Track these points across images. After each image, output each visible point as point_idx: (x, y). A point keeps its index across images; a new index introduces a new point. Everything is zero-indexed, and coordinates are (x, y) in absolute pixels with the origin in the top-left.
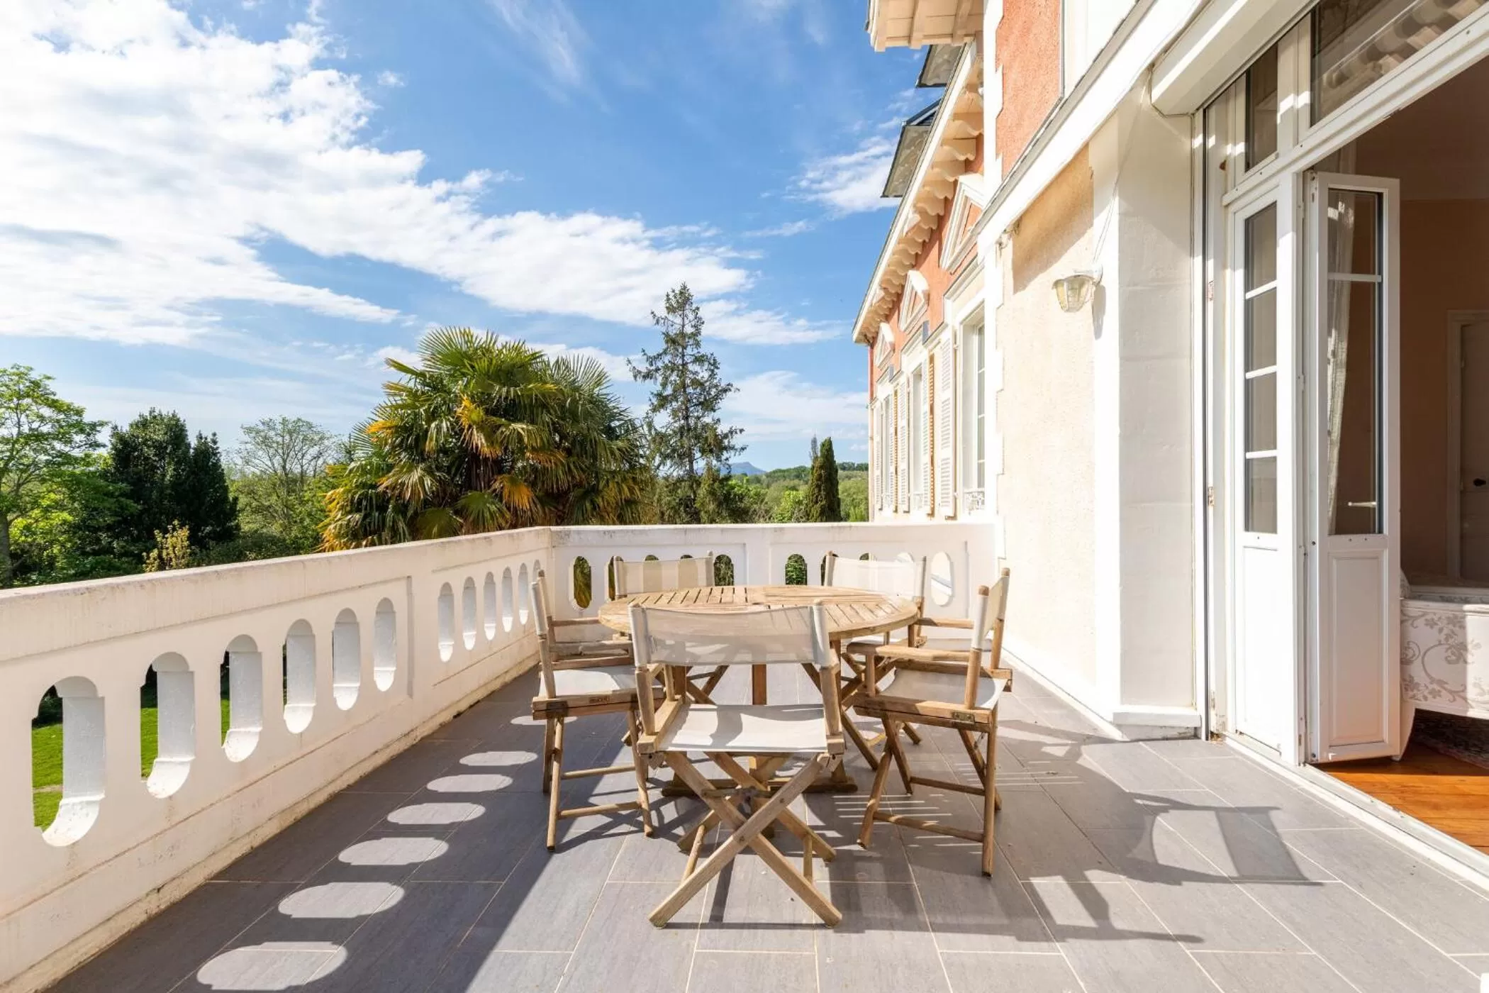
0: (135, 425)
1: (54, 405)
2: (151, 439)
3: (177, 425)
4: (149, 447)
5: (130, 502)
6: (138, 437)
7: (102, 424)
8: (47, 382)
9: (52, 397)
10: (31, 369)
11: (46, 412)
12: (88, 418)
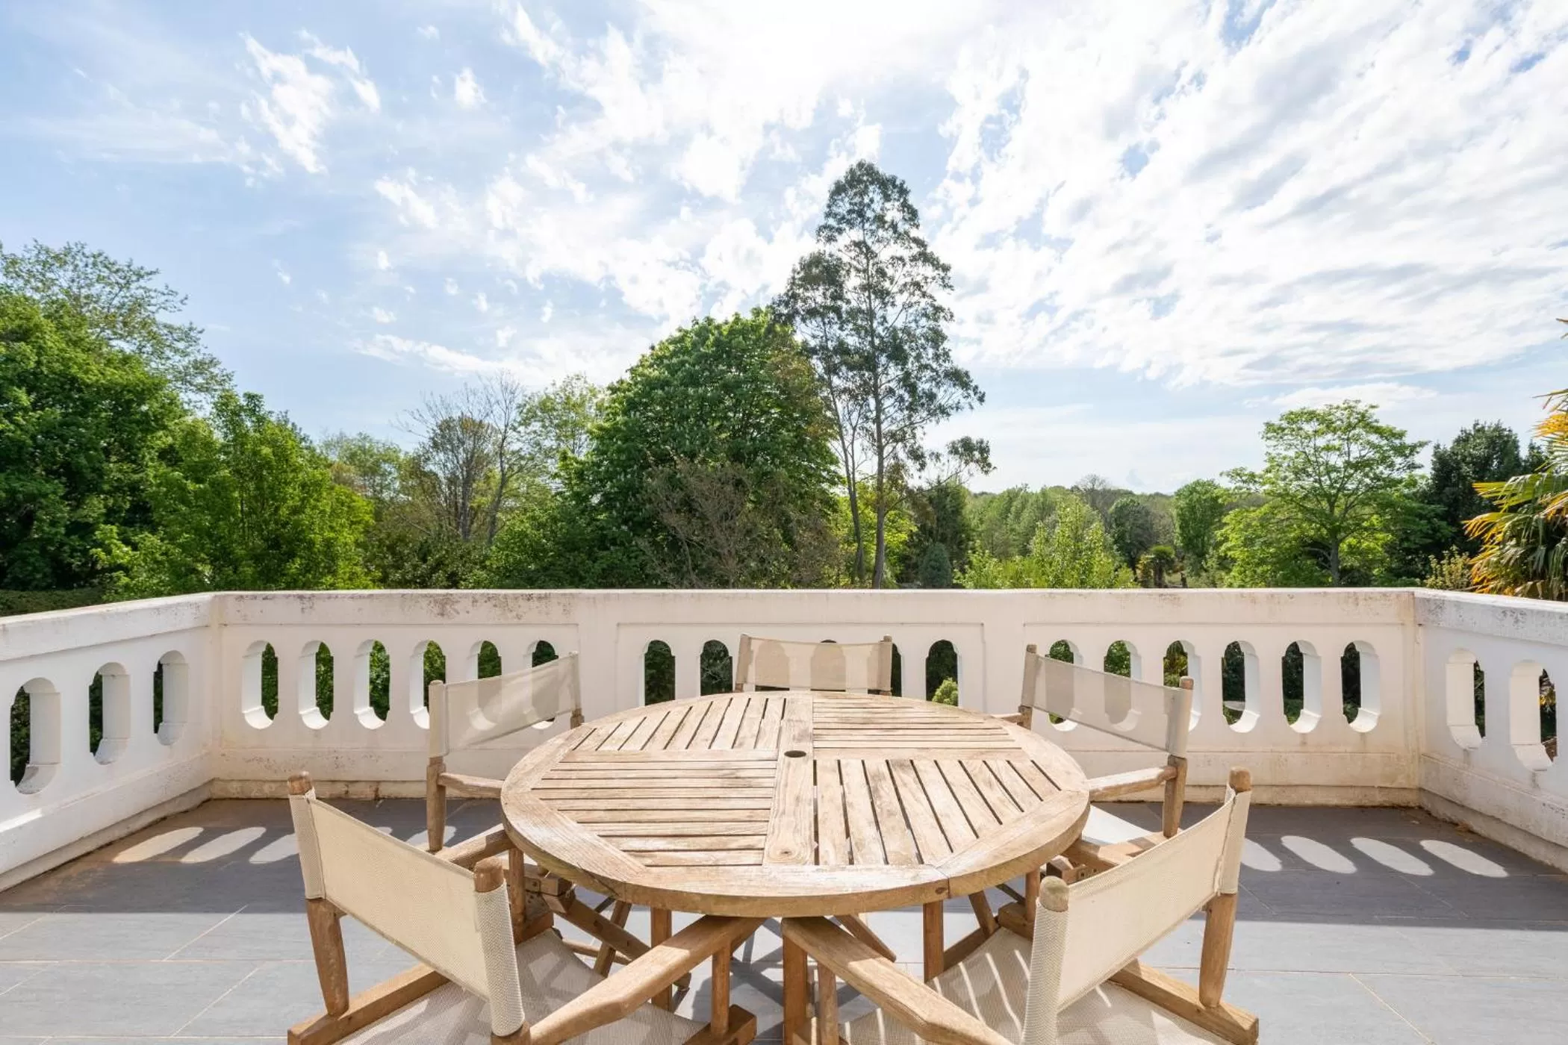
0: (1458, 441)
1: (1378, 431)
2: (1470, 455)
3: (1500, 437)
4: (1467, 464)
5: (1444, 524)
6: (1457, 454)
7: (1422, 445)
8: (1372, 411)
9: (1375, 424)
10: (1359, 401)
11: (1374, 438)
12: (1408, 440)
